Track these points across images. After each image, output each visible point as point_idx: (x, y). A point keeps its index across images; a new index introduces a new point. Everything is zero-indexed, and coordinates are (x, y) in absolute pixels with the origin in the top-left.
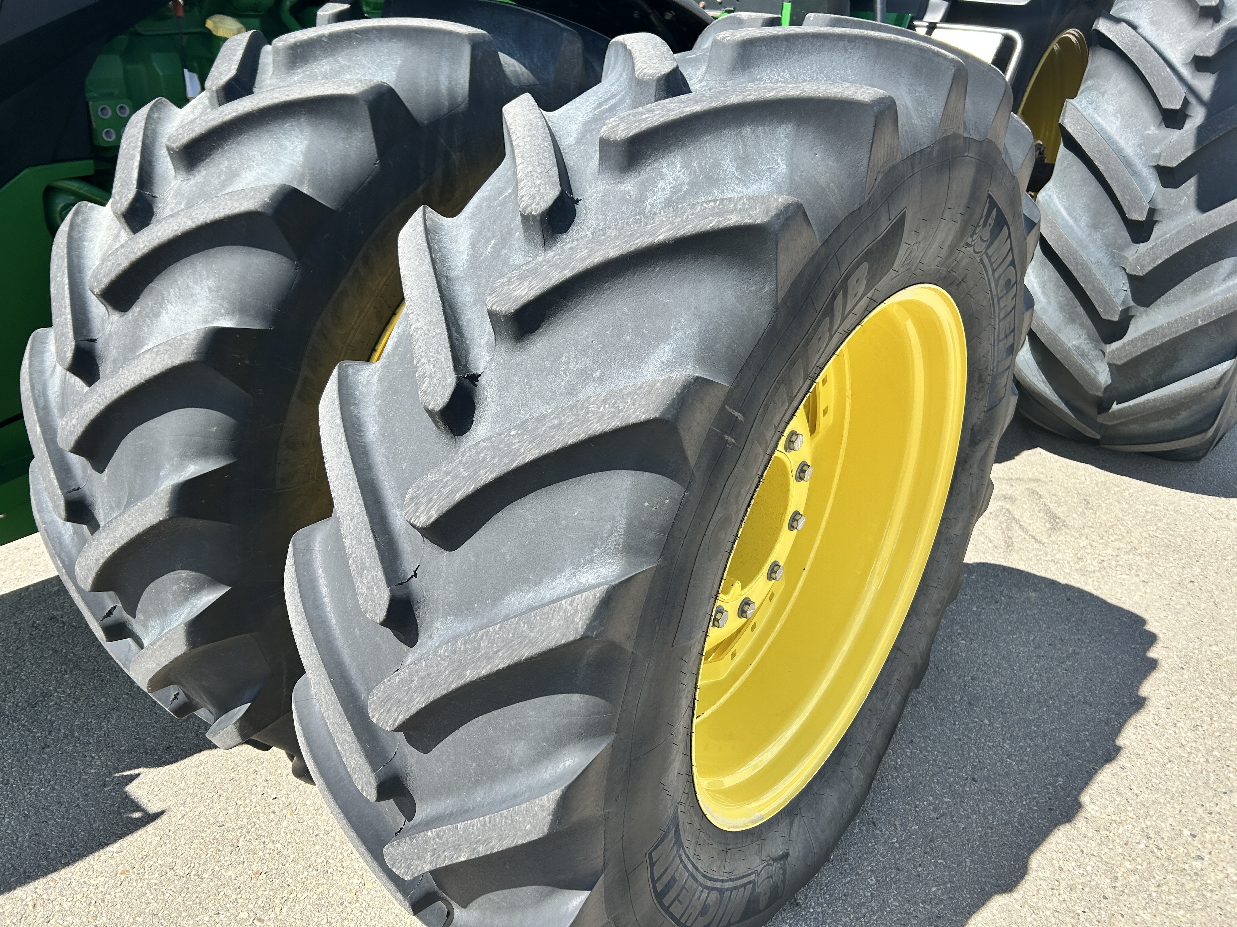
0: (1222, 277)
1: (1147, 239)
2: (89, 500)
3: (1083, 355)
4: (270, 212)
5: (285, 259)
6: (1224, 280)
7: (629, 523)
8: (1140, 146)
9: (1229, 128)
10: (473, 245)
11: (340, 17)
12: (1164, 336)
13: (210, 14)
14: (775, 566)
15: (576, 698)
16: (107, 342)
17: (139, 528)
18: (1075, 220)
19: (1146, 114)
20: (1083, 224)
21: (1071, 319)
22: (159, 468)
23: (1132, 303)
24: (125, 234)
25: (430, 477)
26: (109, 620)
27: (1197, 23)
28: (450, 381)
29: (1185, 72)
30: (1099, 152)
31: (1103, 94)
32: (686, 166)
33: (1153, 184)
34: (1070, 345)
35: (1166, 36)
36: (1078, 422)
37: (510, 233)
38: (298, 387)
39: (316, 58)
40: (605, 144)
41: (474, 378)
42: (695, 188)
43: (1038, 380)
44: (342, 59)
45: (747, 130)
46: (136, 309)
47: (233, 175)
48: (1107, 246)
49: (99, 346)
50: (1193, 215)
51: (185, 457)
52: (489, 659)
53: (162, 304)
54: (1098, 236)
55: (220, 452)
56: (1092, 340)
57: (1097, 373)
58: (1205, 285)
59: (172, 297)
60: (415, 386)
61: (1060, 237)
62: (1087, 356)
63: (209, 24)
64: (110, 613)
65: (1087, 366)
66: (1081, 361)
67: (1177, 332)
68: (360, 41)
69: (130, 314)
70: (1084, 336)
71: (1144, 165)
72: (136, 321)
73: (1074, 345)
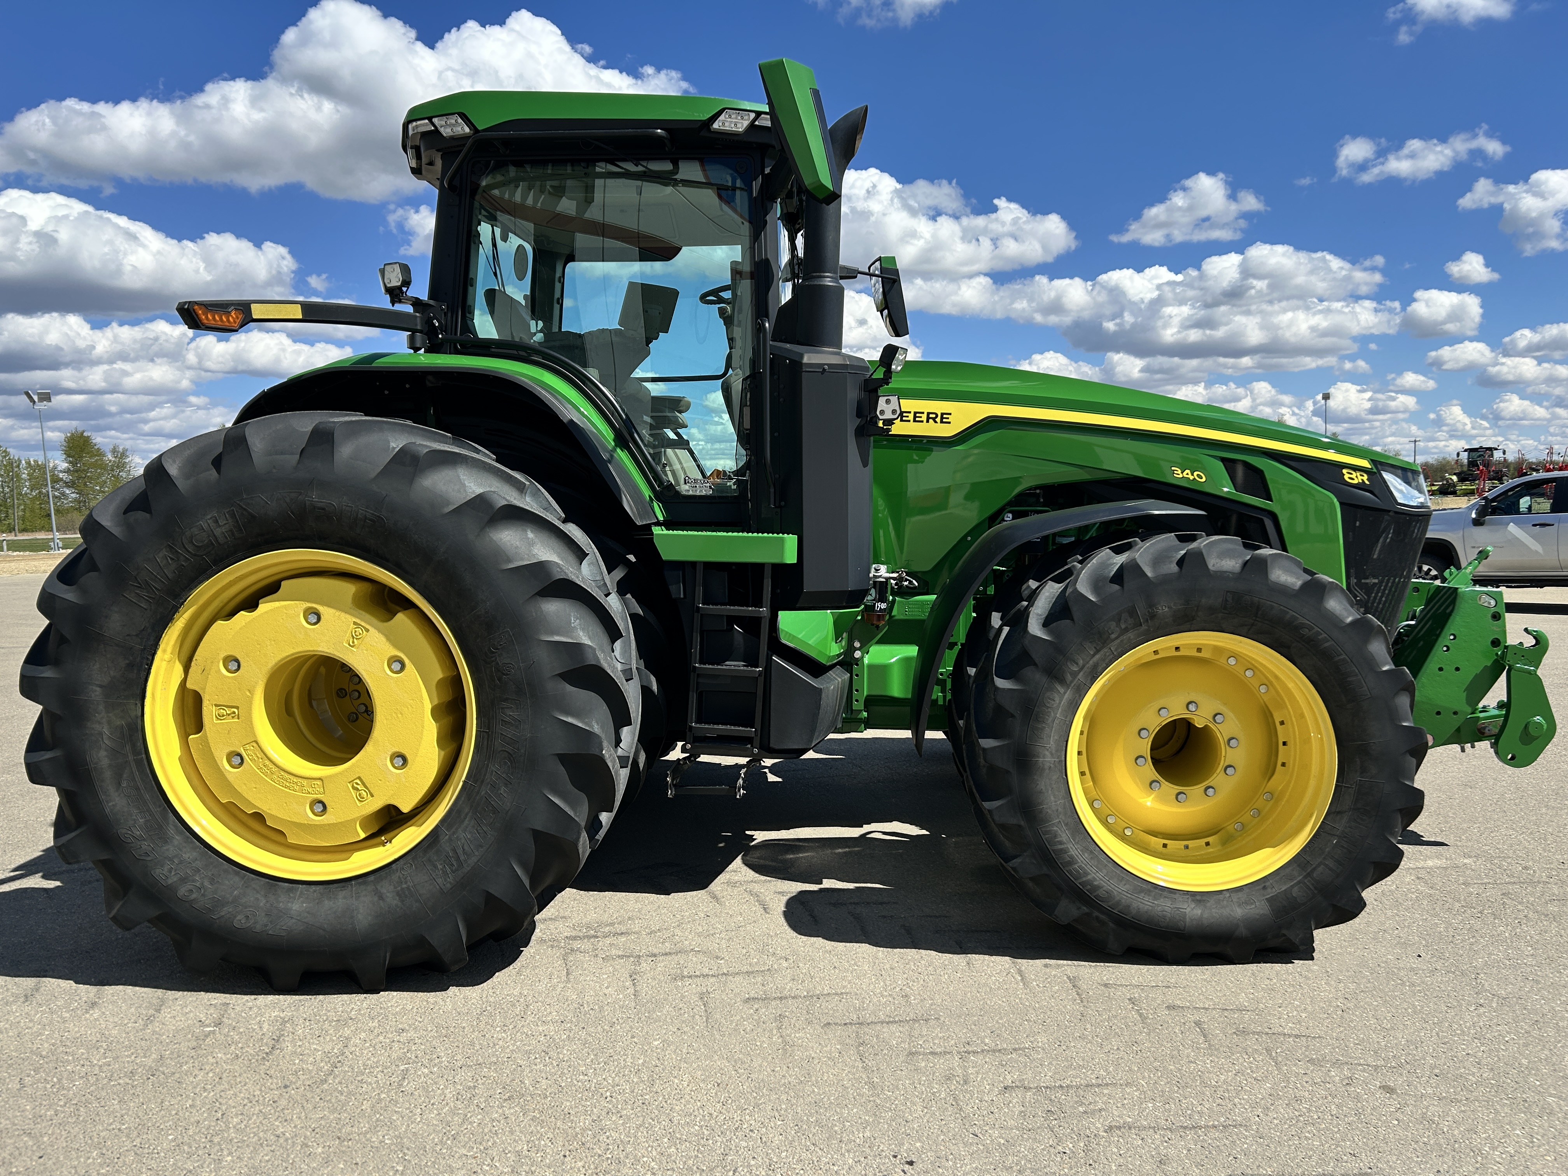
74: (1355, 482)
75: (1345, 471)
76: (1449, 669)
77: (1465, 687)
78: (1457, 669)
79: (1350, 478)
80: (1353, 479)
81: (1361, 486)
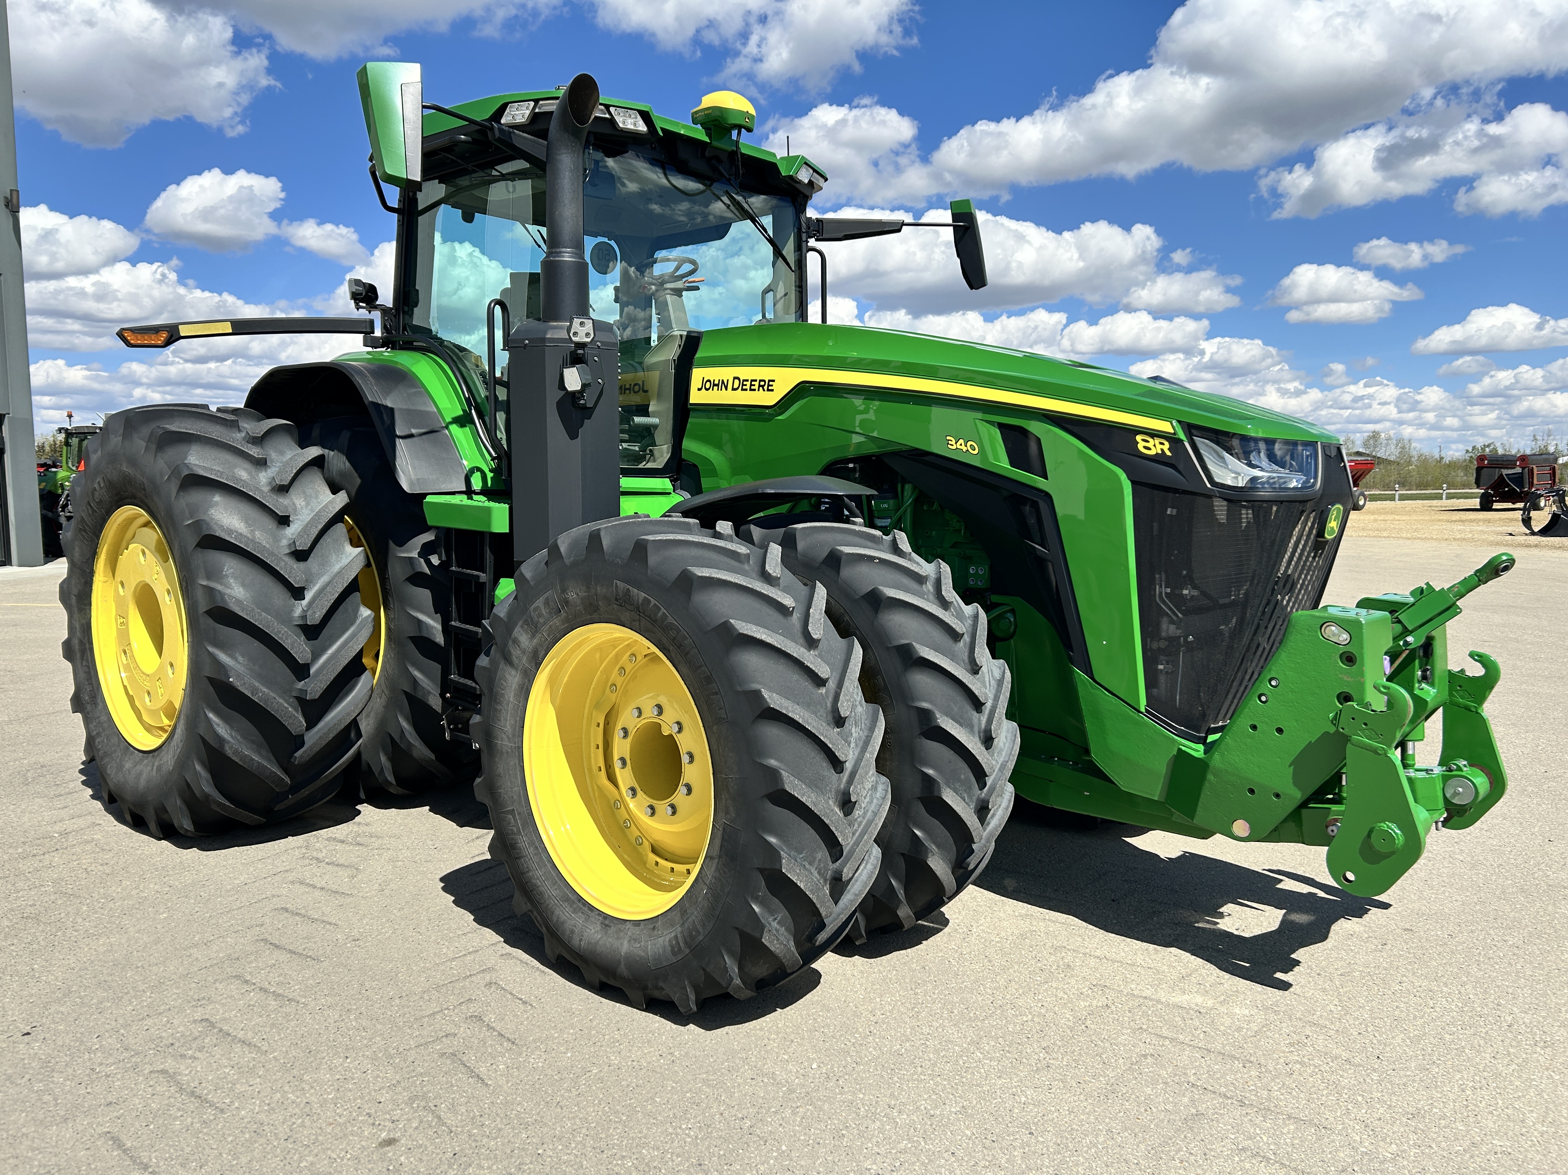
74: (1152, 452)
75: (1139, 438)
76: (1267, 729)
77: (1292, 758)
78: (1280, 731)
79: (1145, 448)
80: (1149, 449)
81: (1159, 459)
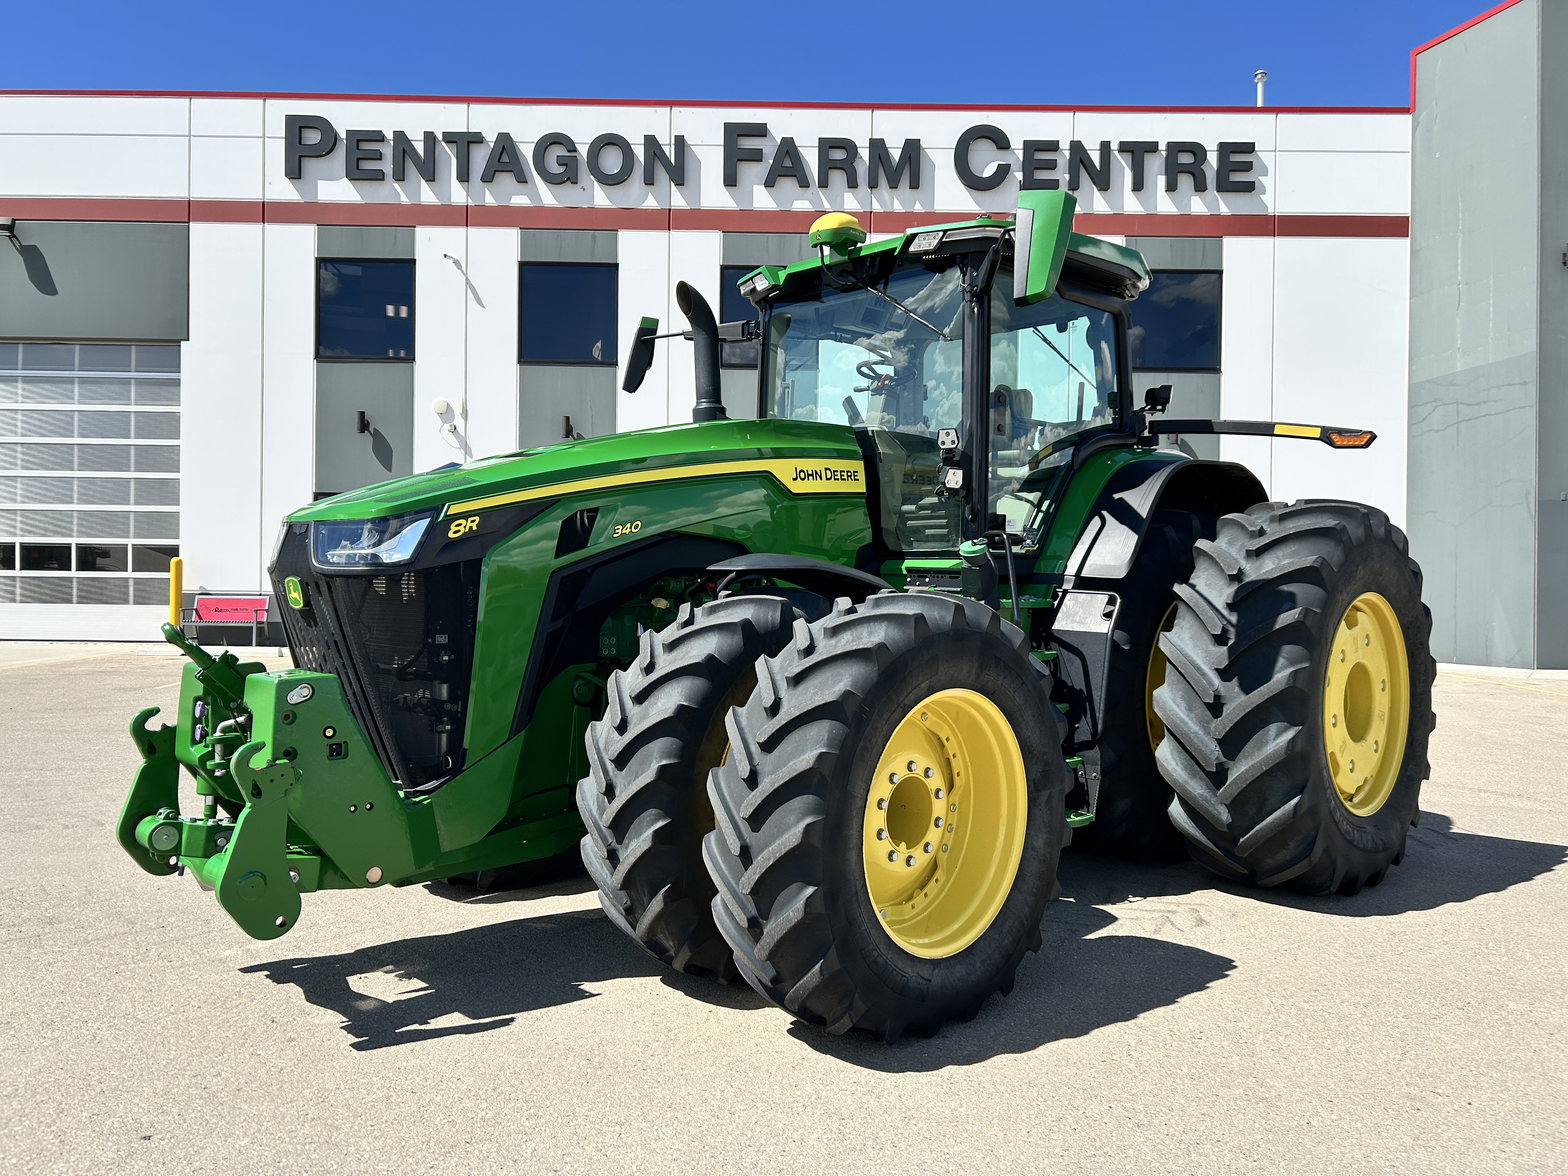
0: (1272, 738)
1: (1220, 716)
2: (614, 784)
3: (1206, 800)
4: (704, 663)
5: (707, 681)
6: (1274, 739)
7: (828, 737)
8: (1205, 657)
9: (1250, 643)
10: (781, 663)
11: (728, 596)
12: (1246, 780)
13: (653, 598)
14: (927, 845)
15: (811, 797)
16: (632, 717)
17: (642, 785)
18: (1178, 706)
19: (1206, 638)
20: (1183, 709)
21: (1193, 775)
22: (651, 762)
23: (1224, 760)
24: (641, 678)
25: (765, 727)
26: (609, 847)
27: (1230, 584)
28: (773, 698)
29: (1225, 612)
30: (1180, 661)
31: (1182, 628)
32: (852, 635)
33: (1216, 681)
34: (1196, 793)
35: (1214, 592)
36: (1226, 858)
37: (794, 658)
38: (706, 734)
39: (720, 611)
40: (825, 629)
41: (780, 699)
42: (853, 641)
43: (1189, 826)
44: (730, 611)
45: (872, 624)
46: (646, 703)
47: (688, 652)
48: (1200, 722)
49: (629, 718)
50: (1243, 697)
51: (662, 758)
52: (782, 778)
53: (658, 699)
54: (1193, 715)
55: (675, 757)
56: (1210, 789)
57: (1220, 814)
58: (1263, 744)
59: (663, 697)
60: (762, 701)
61: (1168, 717)
62: (1210, 801)
63: (653, 602)
64: (610, 844)
65: (1211, 808)
66: (1206, 805)
67: (1253, 776)
68: (737, 604)
69: (643, 705)
70: (1205, 787)
71: (1210, 669)
72: (646, 707)
73: (1199, 794)
